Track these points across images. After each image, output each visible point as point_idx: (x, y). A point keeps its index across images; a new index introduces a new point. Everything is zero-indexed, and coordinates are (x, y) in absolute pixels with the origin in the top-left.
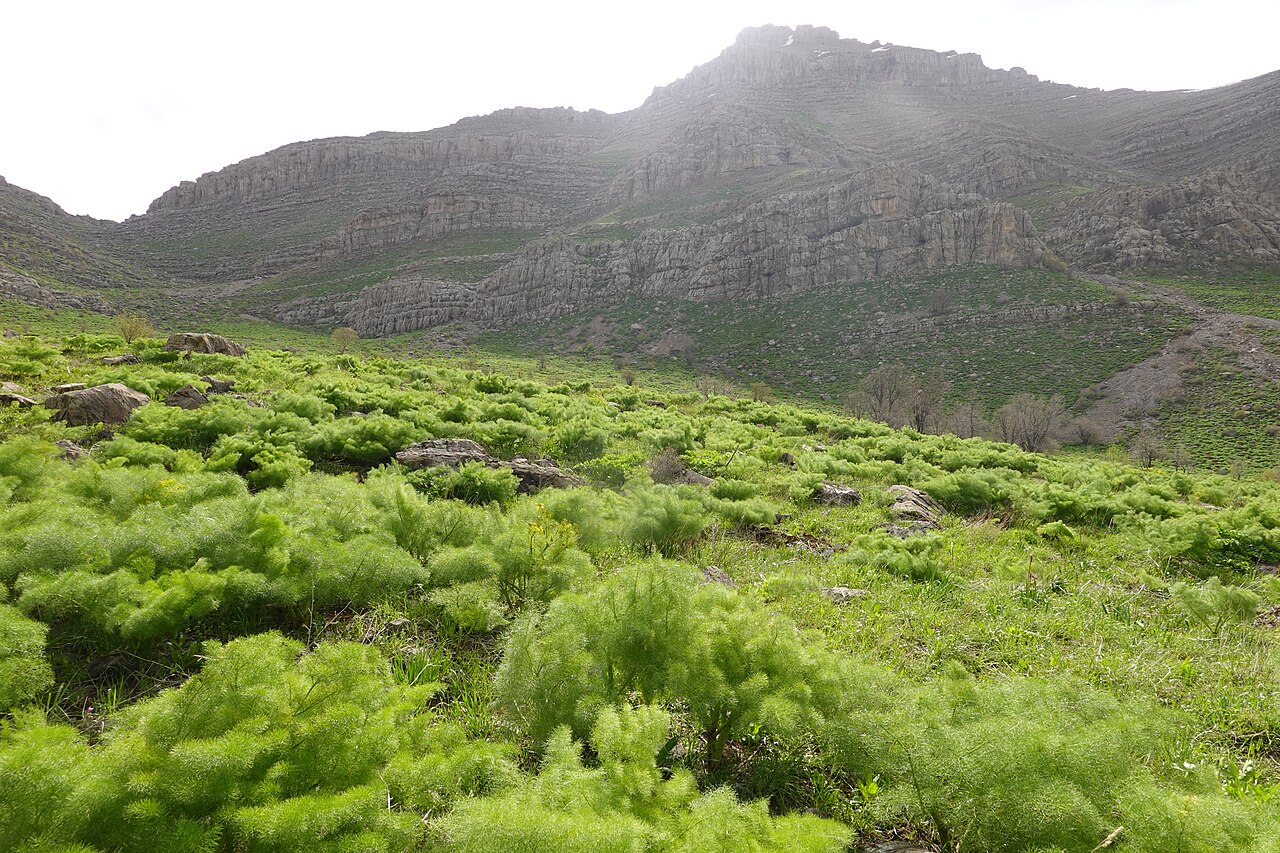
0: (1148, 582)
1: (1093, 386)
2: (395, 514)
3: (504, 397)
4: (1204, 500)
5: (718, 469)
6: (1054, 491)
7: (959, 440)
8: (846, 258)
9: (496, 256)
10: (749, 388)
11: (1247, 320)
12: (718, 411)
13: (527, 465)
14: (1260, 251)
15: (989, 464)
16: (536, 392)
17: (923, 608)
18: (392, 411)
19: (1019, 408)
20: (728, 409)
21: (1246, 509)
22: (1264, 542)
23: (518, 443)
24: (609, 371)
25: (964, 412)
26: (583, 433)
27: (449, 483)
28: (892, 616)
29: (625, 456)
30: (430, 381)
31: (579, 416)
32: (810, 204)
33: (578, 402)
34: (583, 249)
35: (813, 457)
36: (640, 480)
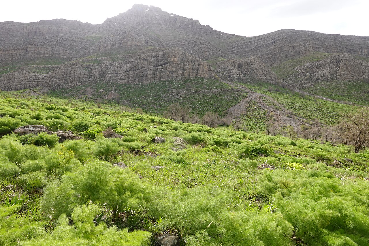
0: (235, 160)
1: (226, 110)
2: (9, 150)
3: (55, 112)
4: (249, 139)
5: (125, 133)
6: (214, 138)
7: (192, 125)
8: (164, 73)
9: (54, 66)
10: (136, 110)
11: (260, 94)
12: (126, 116)
13: (62, 133)
14: (262, 78)
15: (199, 131)
16: (67, 110)
17: (179, 170)
18: (13, 116)
19: (208, 116)
20: (129, 116)
21: (257, 141)
22: (261, 149)
23: (60, 126)
24: (93, 104)
25: (194, 117)
26: (82, 123)
27: (34, 140)
28: (171, 173)
29: (96, 130)
30: (28, 106)
31: (81, 117)
32: (153, 57)
33: (81, 113)
34: (84, 66)
35: (152, 129)
36: (100, 137)
